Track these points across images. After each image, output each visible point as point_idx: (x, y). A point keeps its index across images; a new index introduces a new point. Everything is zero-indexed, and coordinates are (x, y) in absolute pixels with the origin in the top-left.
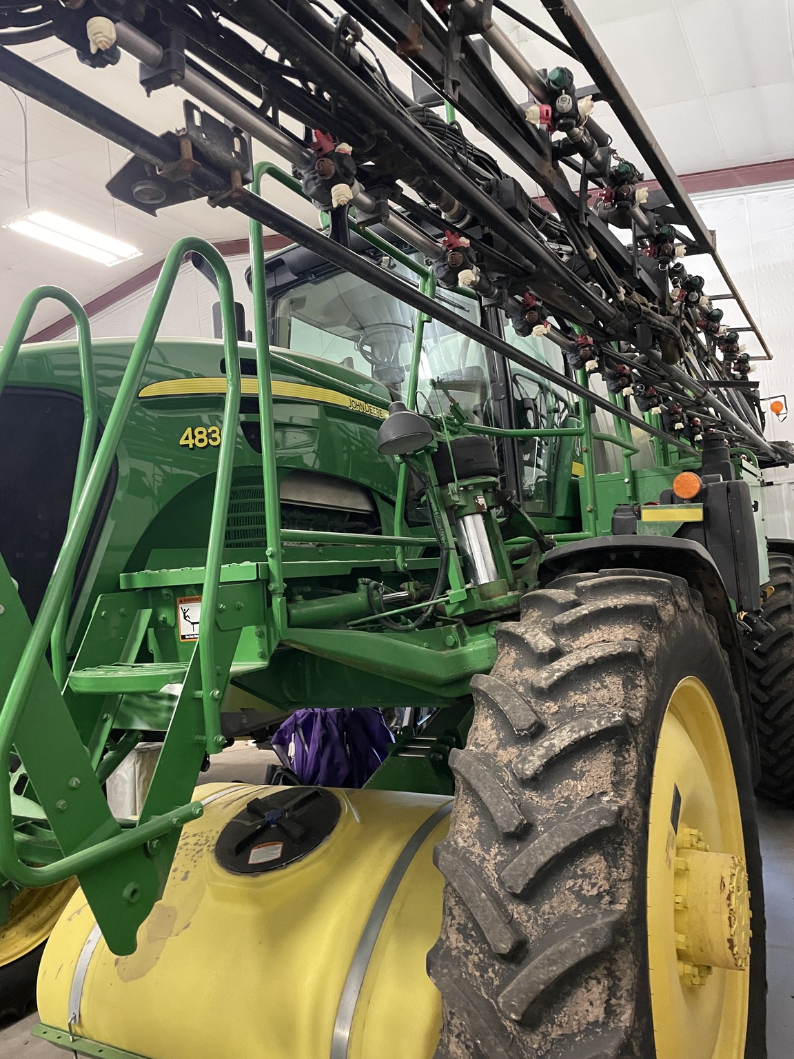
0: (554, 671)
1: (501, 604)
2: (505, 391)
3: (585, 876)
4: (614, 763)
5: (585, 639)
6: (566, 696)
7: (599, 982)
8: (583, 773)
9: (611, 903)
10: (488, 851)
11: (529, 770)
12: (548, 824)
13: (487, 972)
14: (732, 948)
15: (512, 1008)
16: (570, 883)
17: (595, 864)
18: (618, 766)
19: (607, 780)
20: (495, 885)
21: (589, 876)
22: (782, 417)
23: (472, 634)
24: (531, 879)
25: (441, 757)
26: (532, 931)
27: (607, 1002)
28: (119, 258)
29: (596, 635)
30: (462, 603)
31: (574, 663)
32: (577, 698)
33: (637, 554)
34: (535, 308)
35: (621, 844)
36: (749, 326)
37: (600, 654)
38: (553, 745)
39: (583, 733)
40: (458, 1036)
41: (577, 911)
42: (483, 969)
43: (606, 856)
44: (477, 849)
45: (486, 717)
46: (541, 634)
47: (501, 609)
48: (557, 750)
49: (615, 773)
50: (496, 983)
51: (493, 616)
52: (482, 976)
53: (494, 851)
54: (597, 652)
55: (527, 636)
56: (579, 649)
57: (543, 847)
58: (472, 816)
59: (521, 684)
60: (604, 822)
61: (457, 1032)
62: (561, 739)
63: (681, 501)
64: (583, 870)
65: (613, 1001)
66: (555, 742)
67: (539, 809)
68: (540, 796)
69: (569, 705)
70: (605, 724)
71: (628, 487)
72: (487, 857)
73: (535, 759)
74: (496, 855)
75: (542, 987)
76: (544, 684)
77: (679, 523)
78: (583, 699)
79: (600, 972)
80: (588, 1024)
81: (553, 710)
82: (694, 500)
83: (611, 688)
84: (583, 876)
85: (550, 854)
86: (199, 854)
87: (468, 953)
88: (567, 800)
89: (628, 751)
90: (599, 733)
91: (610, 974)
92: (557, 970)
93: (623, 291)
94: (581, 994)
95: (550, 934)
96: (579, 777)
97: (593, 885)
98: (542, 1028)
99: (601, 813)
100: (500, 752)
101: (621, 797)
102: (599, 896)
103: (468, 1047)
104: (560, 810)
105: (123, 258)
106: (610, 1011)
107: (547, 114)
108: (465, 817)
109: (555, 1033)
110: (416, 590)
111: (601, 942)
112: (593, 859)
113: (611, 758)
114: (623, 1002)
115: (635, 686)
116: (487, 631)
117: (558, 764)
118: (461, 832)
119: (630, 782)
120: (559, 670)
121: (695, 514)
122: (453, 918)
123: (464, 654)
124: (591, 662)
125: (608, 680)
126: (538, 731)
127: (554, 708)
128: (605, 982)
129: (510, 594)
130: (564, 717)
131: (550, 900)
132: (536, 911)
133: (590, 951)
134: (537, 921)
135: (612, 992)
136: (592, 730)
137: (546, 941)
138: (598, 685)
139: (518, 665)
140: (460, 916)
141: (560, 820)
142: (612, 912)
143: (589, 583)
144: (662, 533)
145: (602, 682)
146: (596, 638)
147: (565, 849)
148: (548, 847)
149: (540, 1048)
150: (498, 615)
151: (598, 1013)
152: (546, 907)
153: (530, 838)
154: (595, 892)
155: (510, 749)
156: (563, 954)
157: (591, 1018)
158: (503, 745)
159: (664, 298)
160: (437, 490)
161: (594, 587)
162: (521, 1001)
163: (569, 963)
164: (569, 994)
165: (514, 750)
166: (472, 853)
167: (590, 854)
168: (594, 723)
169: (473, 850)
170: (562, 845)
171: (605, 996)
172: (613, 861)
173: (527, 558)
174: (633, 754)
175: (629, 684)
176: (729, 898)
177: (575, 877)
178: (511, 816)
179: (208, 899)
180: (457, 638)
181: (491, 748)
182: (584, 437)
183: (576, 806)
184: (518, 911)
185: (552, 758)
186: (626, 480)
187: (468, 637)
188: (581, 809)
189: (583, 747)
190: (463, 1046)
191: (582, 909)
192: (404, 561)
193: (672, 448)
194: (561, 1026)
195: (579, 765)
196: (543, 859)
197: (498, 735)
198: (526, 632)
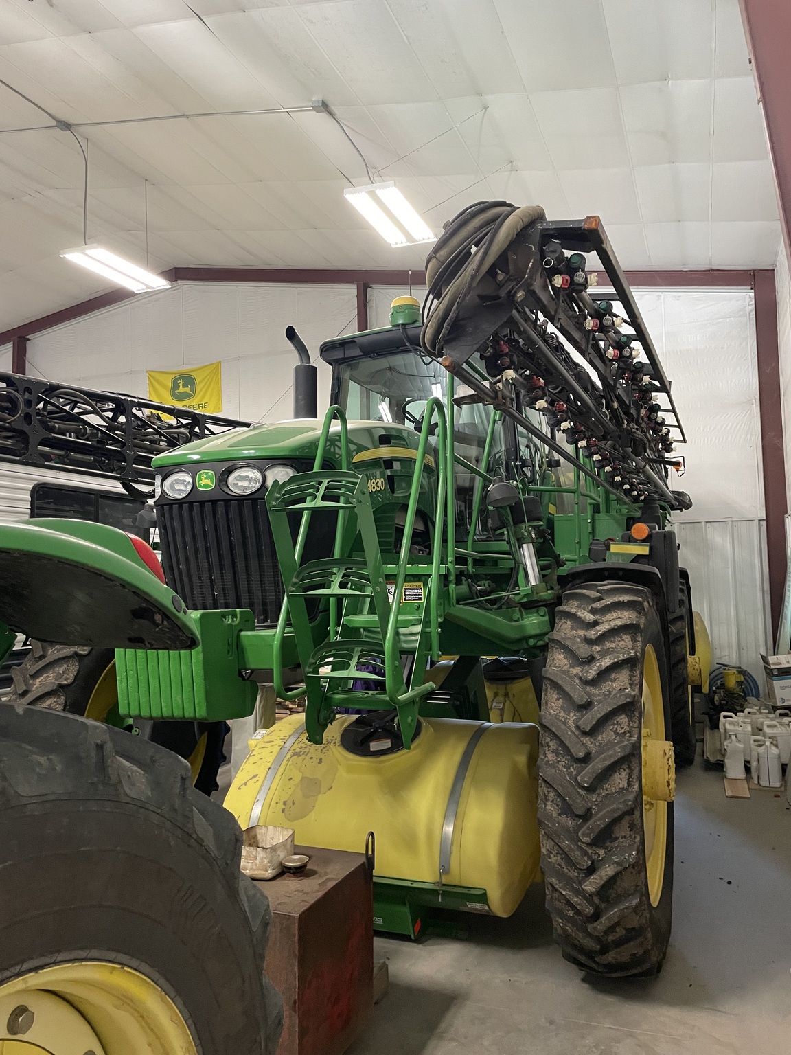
0: (598, 631)
1: (545, 597)
2: (514, 454)
3: (618, 724)
4: (630, 675)
5: (609, 616)
6: (604, 644)
7: (625, 770)
8: (615, 679)
9: (630, 737)
10: (569, 715)
11: (590, 677)
12: (600, 702)
13: (569, 769)
14: (669, 786)
15: (586, 782)
16: (612, 727)
17: (623, 719)
18: (631, 676)
19: (627, 683)
20: (573, 729)
21: (620, 724)
22: (680, 473)
23: (527, 614)
24: (594, 725)
25: (458, 703)
26: (593, 749)
27: (628, 779)
28: (148, 287)
29: (614, 615)
30: (525, 596)
31: (607, 627)
32: (610, 645)
33: (621, 573)
34: (581, 431)
35: (633, 711)
36: (671, 409)
37: (620, 624)
38: (601, 665)
39: (616, 660)
40: (552, 801)
41: (615, 739)
42: (567, 767)
43: (627, 715)
44: (562, 714)
45: (560, 654)
46: (586, 613)
47: (544, 600)
48: (604, 668)
49: (630, 680)
50: (575, 773)
51: (540, 604)
52: (567, 771)
53: (572, 714)
54: (619, 623)
55: (578, 613)
56: (607, 621)
57: (598, 711)
58: (558, 699)
59: (579, 638)
60: (628, 700)
61: (551, 799)
62: (606, 662)
63: (636, 541)
64: (617, 722)
65: (631, 779)
66: (603, 664)
67: (594, 695)
68: (594, 689)
69: (605, 648)
70: (626, 656)
71: (590, 525)
72: (568, 717)
73: (592, 672)
74: (573, 716)
75: (600, 771)
76: (593, 637)
77: (633, 554)
78: (613, 645)
79: (625, 766)
80: (620, 788)
81: (598, 650)
82: (644, 541)
83: (626, 640)
84: (617, 724)
85: (603, 713)
86: (326, 749)
87: (558, 762)
88: (608, 691)
89: (635, 670)
90: (623, 660)
91: (629, 768)
92: (607, 763)
93: (626, 422)
94: (617, 776)
95: (602, 749)
96: (614, 681)
97: (622, 728)
98: (598, 791)
99: (627, 695)
100: (571, 669)
101: (634, 691)
102: (625, 733)
103: (557, 806)
104: (605, 695)
105: (151, 288)
106: (629, 784)
107: (567, 282)
108: (554, 700)
109: (604, 793)
110: (489, 586)
111: (628, 751)
112: (622, 717)
113: (628, 673)
114: (634, 780)
115: (636, 641)
116: (537, 612)
117: (604, 674)
118: (552, 707)
119: (637, 684)
120: (600, 631)
121: (644, 550)
122: (549, 747)
123: (525, 625)
124: (616, 627)
125: (624, 637)
126: (591, 660)
127: (598, 649)
128: (627, 770)
129: (549, 592)
130: (604, 654)
131: (602, 734)
132: (595, 740)
133: (623, 755)
134: (595, 744)
135: (630, 775)
136: (620, 659)
137: (599, 753)
138: (620, 639)
139: (572, 628)
140: (553, 745)
141: (606, 699)
142: (630, 740)
143: (605, 588)
144: (623, 560)
145: (621, 638)
146: (615, 617)
147: (610, 711)
148: (602, 710)
149: (596, 800)
150: (544, 603)
151: (624, 784)
152: (600, 738)
153: (591, 708)
154: (623, 731)
155: (577, 668)
156: (610, 756)
157: (621, 786)
158: (572, 666)
159: (638, 418)
160: (512, 527)
161: (608, 590)
162: (590, 778)
163: (613, 760)
164: (611, 775)
165: (579, 668)
166: (559, 716)
167: (620, 715)
168: (621, 655)
169: (560, 715)
170: (609, 709)
171: (627, 777)
172: (630, 719)
173: (550, 571)
174: (638, 672)
175: (634, 639)
176: (668, 760)
177: (614, 724)
178: (582, 696)
179: (342, 772)
180: (519, 616)
181: (565, 668)
182: (576, 494)
183: (613, 693)
184: (586, 740)
185: (601, 672)
186: (589, 521)
187: (524, 616)
188: (616, 694)
189: (615, 667)
190: (555, 806)
191: (617, 738)
192: (473, 568)
193: (612, 497)
194: (607, 790)
195: (613, 676)
196: (599, 716)
197: (569, 662)
198: (578, 611)
